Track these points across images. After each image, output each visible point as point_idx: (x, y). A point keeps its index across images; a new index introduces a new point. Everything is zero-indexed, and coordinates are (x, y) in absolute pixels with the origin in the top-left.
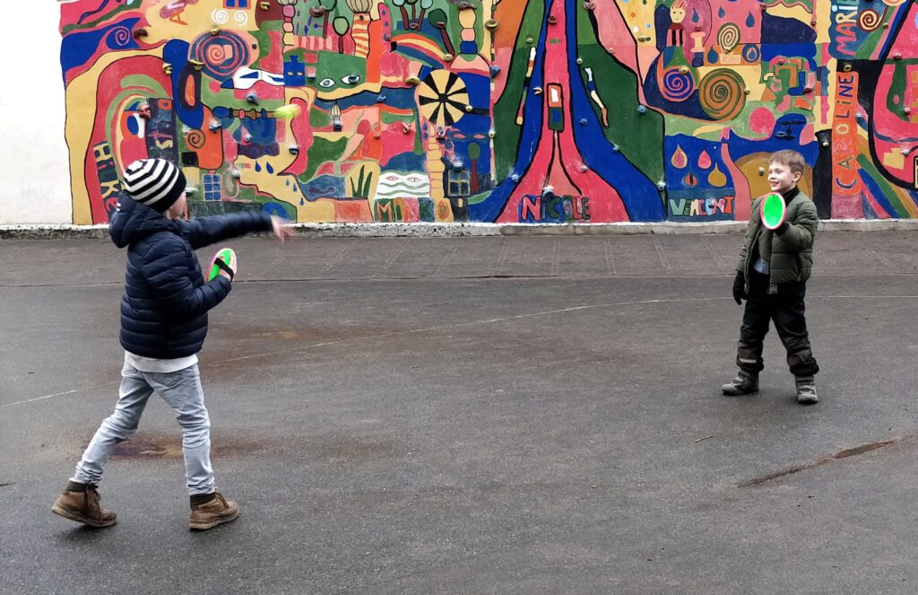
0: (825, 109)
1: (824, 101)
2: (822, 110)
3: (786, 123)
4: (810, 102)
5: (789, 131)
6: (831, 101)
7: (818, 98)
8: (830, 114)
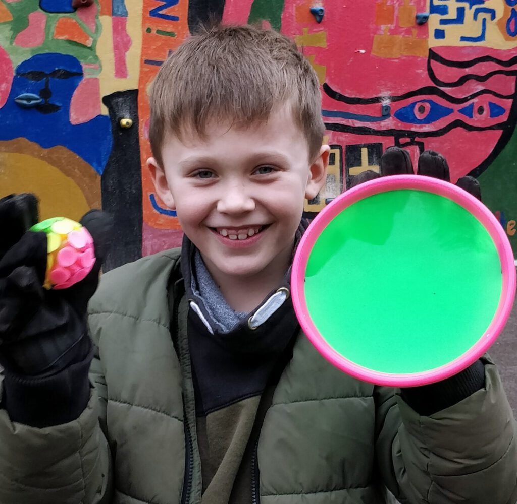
0: (121, 45)
1: (119, 28)
2: (116, 47)
3: (38, 75)
4: (88, 28)
5: (45, 93)
6: (135, 28)
7: (106, 21)
8: (134, 56)
